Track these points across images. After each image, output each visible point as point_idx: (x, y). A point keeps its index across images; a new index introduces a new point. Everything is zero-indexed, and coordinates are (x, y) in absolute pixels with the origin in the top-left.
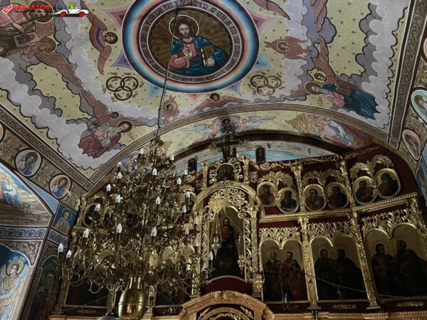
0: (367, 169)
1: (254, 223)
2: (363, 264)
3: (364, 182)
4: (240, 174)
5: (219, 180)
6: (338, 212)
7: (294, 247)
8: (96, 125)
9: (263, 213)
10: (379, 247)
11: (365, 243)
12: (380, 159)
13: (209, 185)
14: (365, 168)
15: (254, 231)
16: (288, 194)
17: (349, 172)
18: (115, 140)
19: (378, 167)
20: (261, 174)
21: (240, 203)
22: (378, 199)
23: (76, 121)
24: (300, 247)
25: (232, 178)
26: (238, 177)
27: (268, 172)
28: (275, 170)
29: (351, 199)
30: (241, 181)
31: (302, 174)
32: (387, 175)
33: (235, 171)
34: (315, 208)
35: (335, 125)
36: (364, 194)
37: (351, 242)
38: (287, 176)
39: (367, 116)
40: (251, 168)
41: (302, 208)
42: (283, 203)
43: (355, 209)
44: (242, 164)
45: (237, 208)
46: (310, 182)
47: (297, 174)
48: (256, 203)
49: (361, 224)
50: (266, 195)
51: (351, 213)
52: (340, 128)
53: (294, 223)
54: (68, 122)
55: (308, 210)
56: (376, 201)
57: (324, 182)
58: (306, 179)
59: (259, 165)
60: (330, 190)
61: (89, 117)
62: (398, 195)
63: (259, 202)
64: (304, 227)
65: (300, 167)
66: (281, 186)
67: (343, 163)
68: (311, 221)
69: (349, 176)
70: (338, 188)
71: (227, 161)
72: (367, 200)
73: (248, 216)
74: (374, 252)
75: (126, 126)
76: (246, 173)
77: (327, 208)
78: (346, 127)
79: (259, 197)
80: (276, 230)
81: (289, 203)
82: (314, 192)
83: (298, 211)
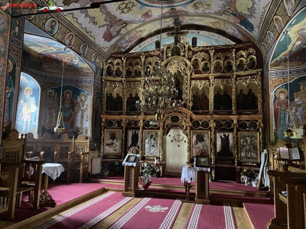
0: (244, 54)
1: (189, 78)
2: (233, 97)
3: (241, 61)
4: (184, 52)
5: (172, 55)
6: (227, 74)
7: (206, 89)
8: (111, 26)
9: (193, 73)
10: (241, 91)
11: (236, 88)
12: (251, 50)
13: (167, 57)
14: (244, 53)
15: (189, 82)
16: (206, 64)
17: (236, 55)
18: (118, 32)
19: (250, 54)
20: (194, 53)
21: (182, 68)
22: (246, 70)
23: (102, 26)
24: (208, 89)
25: (179, 55)
26: (182, 54)
27: (197, 52)
28: (201, 51)
29: (234, 68)
30: (184, 56)
31: (214, 54)
32: (252, 59)
33: (181, 50)
34: (218, 72)
35: (234, 29)
36: (240, 67)
37: (231, 88)
38: (207, 54)
39: (249, 30)
40: (189, 49)
41: (212, 72)
42: (203, 69)
43: (235, 73)
44: (185, 47)
45: (181, 70)
46: (218, 58)
47: (212, 54)
48: (190, 69)
49: (236, 80)
50: (196, 64)
51: (233, 75)
52: (236, 30)
53: (207, 78)
54: (99, 27)
55: (214, 73)
56: (245, 71)
57: (224, 59)
58: (215, 57)
59: (193, 47)
60: (226, 63)
61: (108, 23)
62: (254, 69)
63: (192, 68)
64: (211, 81)
65: (213, 51)
66: (203, 60)
67: (234, 50)
68: (215, 78)
69: (236, 57)
70: (229, 63)
71: (176, 44)
72: (241, 70)
73: (186, 74)
74: (239, 93)
75: (124, 25)
76: (187, 52)
77: (223, 72)
78: (239, 31)
79: (192, 65)
80: (198, 81)
81: (206, 69)
82: (218, 64)
83: (210, 73)
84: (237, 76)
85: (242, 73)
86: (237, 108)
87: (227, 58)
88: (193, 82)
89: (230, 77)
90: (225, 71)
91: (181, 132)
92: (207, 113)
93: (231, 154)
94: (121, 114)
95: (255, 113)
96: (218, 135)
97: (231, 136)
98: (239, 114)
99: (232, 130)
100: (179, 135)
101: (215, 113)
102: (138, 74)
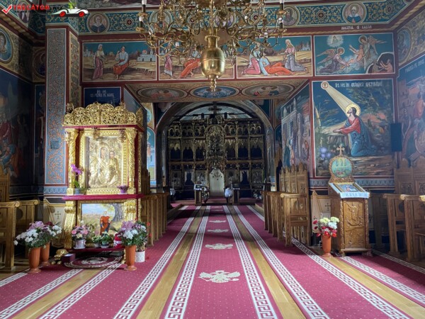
84: (251, 137)
85: (253, 136)
86: (251, 156)
87: (245, 126)
88: (226, 141)
89: (246, 138)
90: (244, 134)
91: (219, 171)
92: (235, 159)
93: (248, 183)
94: (180, 161)
95: (260, 159)
96: (241, 172)
97: (248, 172)
98: (252, 159)
99: (248, 169)
100: (218, 173)
101: (239, 159)
102: (191, 135)
